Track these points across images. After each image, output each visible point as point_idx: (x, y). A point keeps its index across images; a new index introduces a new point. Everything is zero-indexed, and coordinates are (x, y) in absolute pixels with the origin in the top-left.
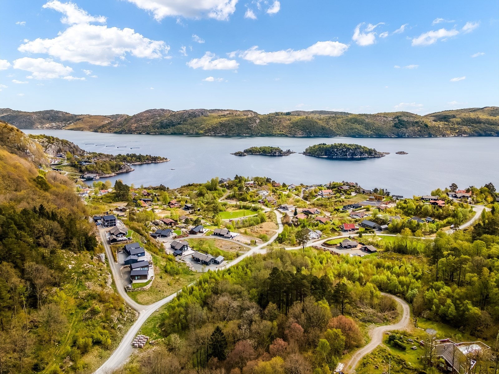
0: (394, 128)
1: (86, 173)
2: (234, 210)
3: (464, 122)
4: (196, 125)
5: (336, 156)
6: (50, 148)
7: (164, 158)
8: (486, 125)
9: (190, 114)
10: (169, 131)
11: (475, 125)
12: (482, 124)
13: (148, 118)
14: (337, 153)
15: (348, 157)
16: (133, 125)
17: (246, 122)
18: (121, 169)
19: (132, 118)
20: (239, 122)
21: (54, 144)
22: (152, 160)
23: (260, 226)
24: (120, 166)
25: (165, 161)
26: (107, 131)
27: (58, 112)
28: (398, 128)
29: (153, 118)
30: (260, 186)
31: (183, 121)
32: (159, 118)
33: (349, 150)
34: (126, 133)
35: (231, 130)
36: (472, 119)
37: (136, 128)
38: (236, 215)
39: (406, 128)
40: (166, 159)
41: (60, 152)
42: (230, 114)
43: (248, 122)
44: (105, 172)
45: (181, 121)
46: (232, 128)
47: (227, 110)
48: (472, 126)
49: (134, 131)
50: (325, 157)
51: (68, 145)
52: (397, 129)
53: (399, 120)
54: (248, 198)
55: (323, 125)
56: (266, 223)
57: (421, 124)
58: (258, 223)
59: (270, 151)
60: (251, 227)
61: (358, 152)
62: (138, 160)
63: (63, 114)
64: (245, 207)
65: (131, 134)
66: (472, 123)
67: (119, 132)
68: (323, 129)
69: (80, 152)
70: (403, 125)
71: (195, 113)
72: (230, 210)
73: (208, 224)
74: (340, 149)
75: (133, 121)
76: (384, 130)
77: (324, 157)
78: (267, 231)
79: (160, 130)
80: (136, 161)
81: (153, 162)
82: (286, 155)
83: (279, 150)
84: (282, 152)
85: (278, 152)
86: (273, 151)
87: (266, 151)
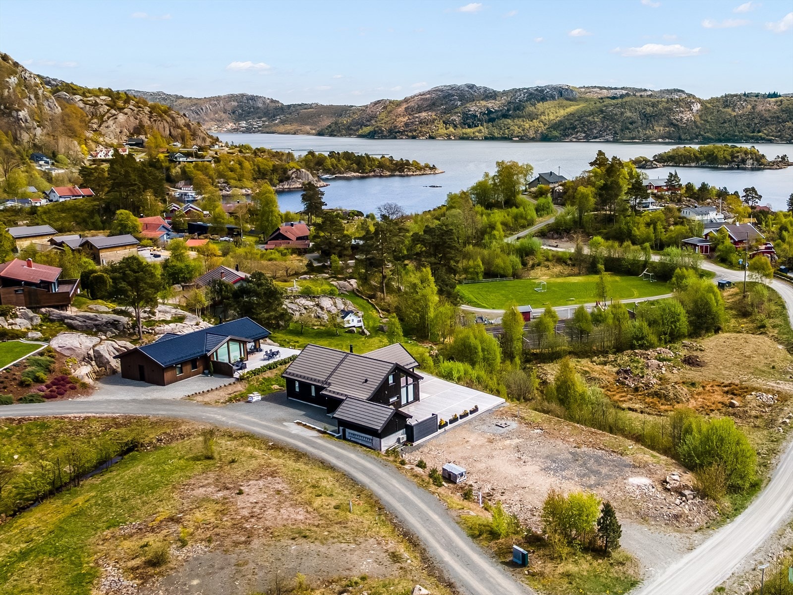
1: (181, 184)
2: (560, 275)
4: (543, 118)
6: (110, 122)
7: (427, 166)
9: (531, 94)
10: (480, 131)
13: (434, 104)
16: (401, 119)
17: (666, 109)
18: (288, 178)
19: (399, 104)
20: (649, 110)
21: (126, 110)
22: (395, 170)
23: (683, 353)
24: (285, 171)
25: (428, 172)
26: (344, 132)
27: (253, 98)
29: (446, 103)
30: (697, 199)
31: (515, 110)
32: (459, 103)
34: (383, 137)
35: (628, 129)
37: (406, 125)
38: (564, 294)
40: (434, 168)
41: (139, 134)
42: (627, 94)
43: (671, 109)
44: (232, 182)
45: (508, 110)
46: (631, 123)
47: (623, 88)
49: (402, 133)
51: (169, 120)
54: (640, 231)
56: (722, 336)
58: (673, 337)
59: (729, 158)
60: (624, 358)
62: (355, 166)
63: (264, 103)
64: (615, 266)
65: (395, 138)
67: (369, 134)
69: (204, 140)
71: (543, 91)
72: (542, 277)
73: (353, 321)
75: (401, 109)
78: (732, 390)
79: (460, 131)
80: (349, 169)
81: (397, 173)
82: (775, 166)
83: (755, 153)
84: (763, 160)
85: (752, 158)
86: (737, 157)
87: (716, 156)
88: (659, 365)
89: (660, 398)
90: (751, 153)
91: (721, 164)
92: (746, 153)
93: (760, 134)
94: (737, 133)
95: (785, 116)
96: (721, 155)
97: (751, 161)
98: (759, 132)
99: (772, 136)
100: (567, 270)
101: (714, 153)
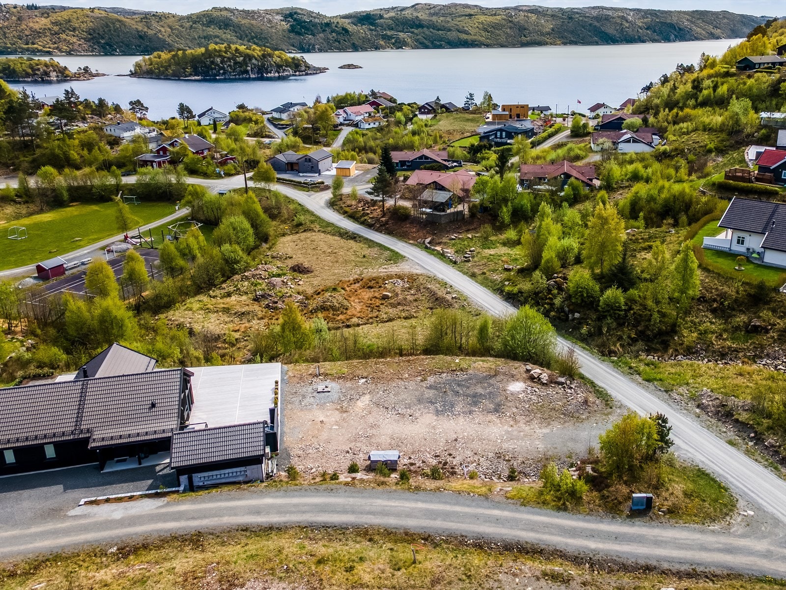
0: (292, 35)
3: (397, 25)
5: (224, 74)
8: (431, 30)
11: (416, 31)
12: (425, 29)
14: (223, 68)
15: (252, 76)
28: (299, 34)
33: (250, 60)
36: (410, 20)
38: (58, 236)
39: (314, 35)
48: (412, 33)
50: (196, 78)
52: (297, 37)
53: (295, 20)
55: (140, 28)
57: (336, 27)
61: (271, 65)
64: (82, 195)
66: (412, 28)
68: (142, 37)
70: (307, 29)
74: (229, 59)
76: (275, 38)
77: (193, 78)
82: (82, 78)
83: (56, 66)
84: (67, 72)
85: (54, 71)
86: (39, 70)
87: (14, 69)
88: (283, 281)
89: (328, 310)
90: (52, 66)
91: (23, 77)
92: (46, 65)
93: (35, 46)
94: (9, 45)
95: (56, 28)
96: (18, 68)
97: (55, 74)
98: (33, 43)
99: (49, 48)
100: (24, 210)
101: (9, 66)
